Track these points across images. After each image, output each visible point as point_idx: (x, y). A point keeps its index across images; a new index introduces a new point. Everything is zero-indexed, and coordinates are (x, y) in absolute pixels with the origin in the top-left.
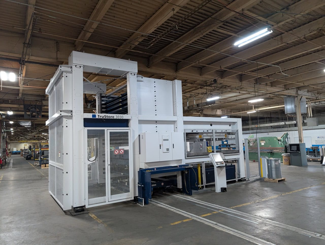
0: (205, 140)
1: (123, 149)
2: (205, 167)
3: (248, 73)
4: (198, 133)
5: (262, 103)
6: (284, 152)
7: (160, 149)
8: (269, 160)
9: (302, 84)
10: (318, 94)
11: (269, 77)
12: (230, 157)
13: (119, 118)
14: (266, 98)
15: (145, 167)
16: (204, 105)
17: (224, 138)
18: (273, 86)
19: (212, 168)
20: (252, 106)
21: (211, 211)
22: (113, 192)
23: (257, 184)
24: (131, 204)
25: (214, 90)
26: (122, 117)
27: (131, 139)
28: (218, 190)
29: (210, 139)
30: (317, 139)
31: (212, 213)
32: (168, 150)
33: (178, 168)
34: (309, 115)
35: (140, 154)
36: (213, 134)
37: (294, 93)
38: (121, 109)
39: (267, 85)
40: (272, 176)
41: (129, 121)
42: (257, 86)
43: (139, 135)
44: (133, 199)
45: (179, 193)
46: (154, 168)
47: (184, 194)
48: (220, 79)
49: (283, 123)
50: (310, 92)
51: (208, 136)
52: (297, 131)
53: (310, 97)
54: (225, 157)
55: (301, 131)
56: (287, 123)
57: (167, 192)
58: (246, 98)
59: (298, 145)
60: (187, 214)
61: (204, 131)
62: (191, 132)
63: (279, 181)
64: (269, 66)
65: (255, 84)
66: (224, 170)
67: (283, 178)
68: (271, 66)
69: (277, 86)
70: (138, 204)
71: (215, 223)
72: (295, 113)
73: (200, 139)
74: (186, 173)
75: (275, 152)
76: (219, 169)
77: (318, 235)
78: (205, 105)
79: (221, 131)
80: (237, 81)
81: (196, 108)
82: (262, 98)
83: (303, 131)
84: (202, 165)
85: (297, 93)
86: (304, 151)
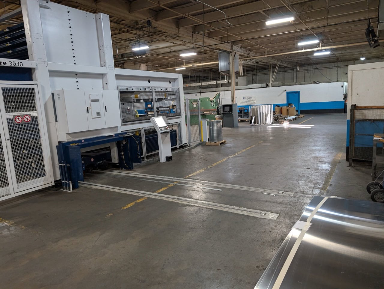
0: (142, 101)
1: (29, 115)
2: (144, 135)
3: (190, 17)
4: (134, 92)
5: (193, 59)
6: (216, 114)
7: (88, 113)
8: (211, 123)
9: (239, 38)
10: (249, 51)
11: (210, 25)
12: (172, 121)
13: (16, 66)
14: (199, 52)
15: (67, 139)
16: (130, 55)
17: (164, 98)
18: (210, 38)
19: (155, 135)
20: (183, 61)
21: (166, 185)
22: (19, 180)
23: (199, 149)
24: (51, 192)
25: (143, 36)
26: (21, 65)
27: (40, 100)
28: (163, 159)
29: (148, 99)
30: (242, 100)
31: (168, 187)
32: (99, 114)
33: (114, 138)
34: (240, 74)
35: (56, 121)
36: (152, 92)
37: (229, 47)
38: (10, 52)
39: (205, 36)
40: (213, 139)
41: (33, 71)
42: (195, 35)
43: (53, 94)
44: (53, 184)
45: (115, 169)
46: (82, 140)
47: (122, 169)
48: (154, 21)
49: (214, 82)
50: (243, 48)
51: (146, 95)
52: (230, 92)
53: (242, 54)
54: (169, 121)
55: (234, 91)
56: (219, 82)
57: (97, 170)
58: (178, 51)
59: (231, 106)
60: (138, 193)
61: (141, 89)
62: (125, 90)
63: (221, 144)
64: (214, 10)
65: (193, 32)
66: (169, 136)
67: (223, 141)
68: (217, 10)
69: (214, 38)
70: (62, 190)
71: (177, 197)
72: (228, 71)
73: (137, 100)
74: (124, 143)
75: (207, 114)
76: (163, 135)
77: (281, 192)
78: (133, 55)
79: (160, 90)
80: (174, 26)
81: (120, 59)
82: (195, 52)
83: (236, 91)
84: (141, 132)
85: (232, 49)
86: (236, 111)
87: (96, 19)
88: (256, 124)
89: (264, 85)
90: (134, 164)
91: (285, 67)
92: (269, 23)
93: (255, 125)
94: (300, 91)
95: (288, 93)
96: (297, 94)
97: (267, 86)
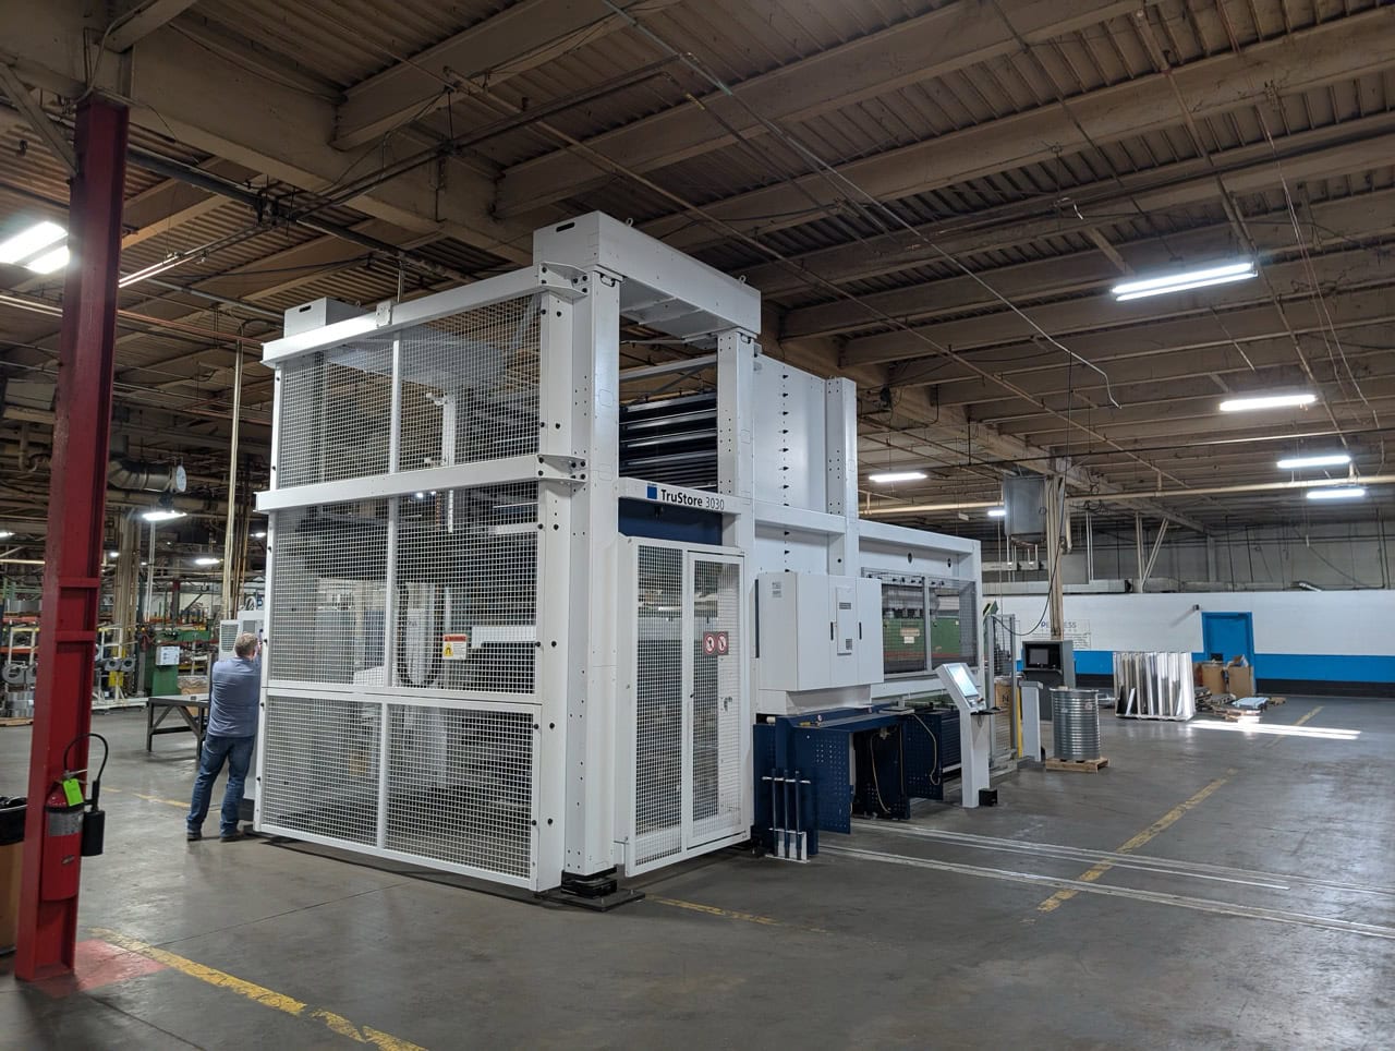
7: (832, 639)
14: (931, 470)
15: (788, 709)
18: (1004, 433)
27: (745, 597)
28: (971, 800)
31: (1097, 870)
32: (849, 644)
35: (758, 655)
36: (923, 591)
37: (1046, 462)
40: (1070, 750)
41: (725, 521)
43: (756, 582)
44: (746, 836)
46: (817, 714)
47: (870, 814)
52: (1044, 599)
53: (1077, 484)
55: (1060, 599)
59: (1052, 649)
63: (1099, 767)
65: (969, 419)
66: (986, 724)
67: (1103, 759)
68: (1090, 368)
70: (769, 856)
74: (884, 735)
76: (974, 722)
80: (925, 402)
82: (922, 472)
83: (1065, 598)
85: (1052, 466)
86: (1069, 669)
87: (827, 392)
88: (1139, 715)
89: (1119, 584)
90: (914, 801)
91: (1183, 528)
92: (1231, 406)
93: (1136, 718)
94: (1251, 614)
95: (1209, 618)
96: (1243, 622)
97: (1129, 589)
